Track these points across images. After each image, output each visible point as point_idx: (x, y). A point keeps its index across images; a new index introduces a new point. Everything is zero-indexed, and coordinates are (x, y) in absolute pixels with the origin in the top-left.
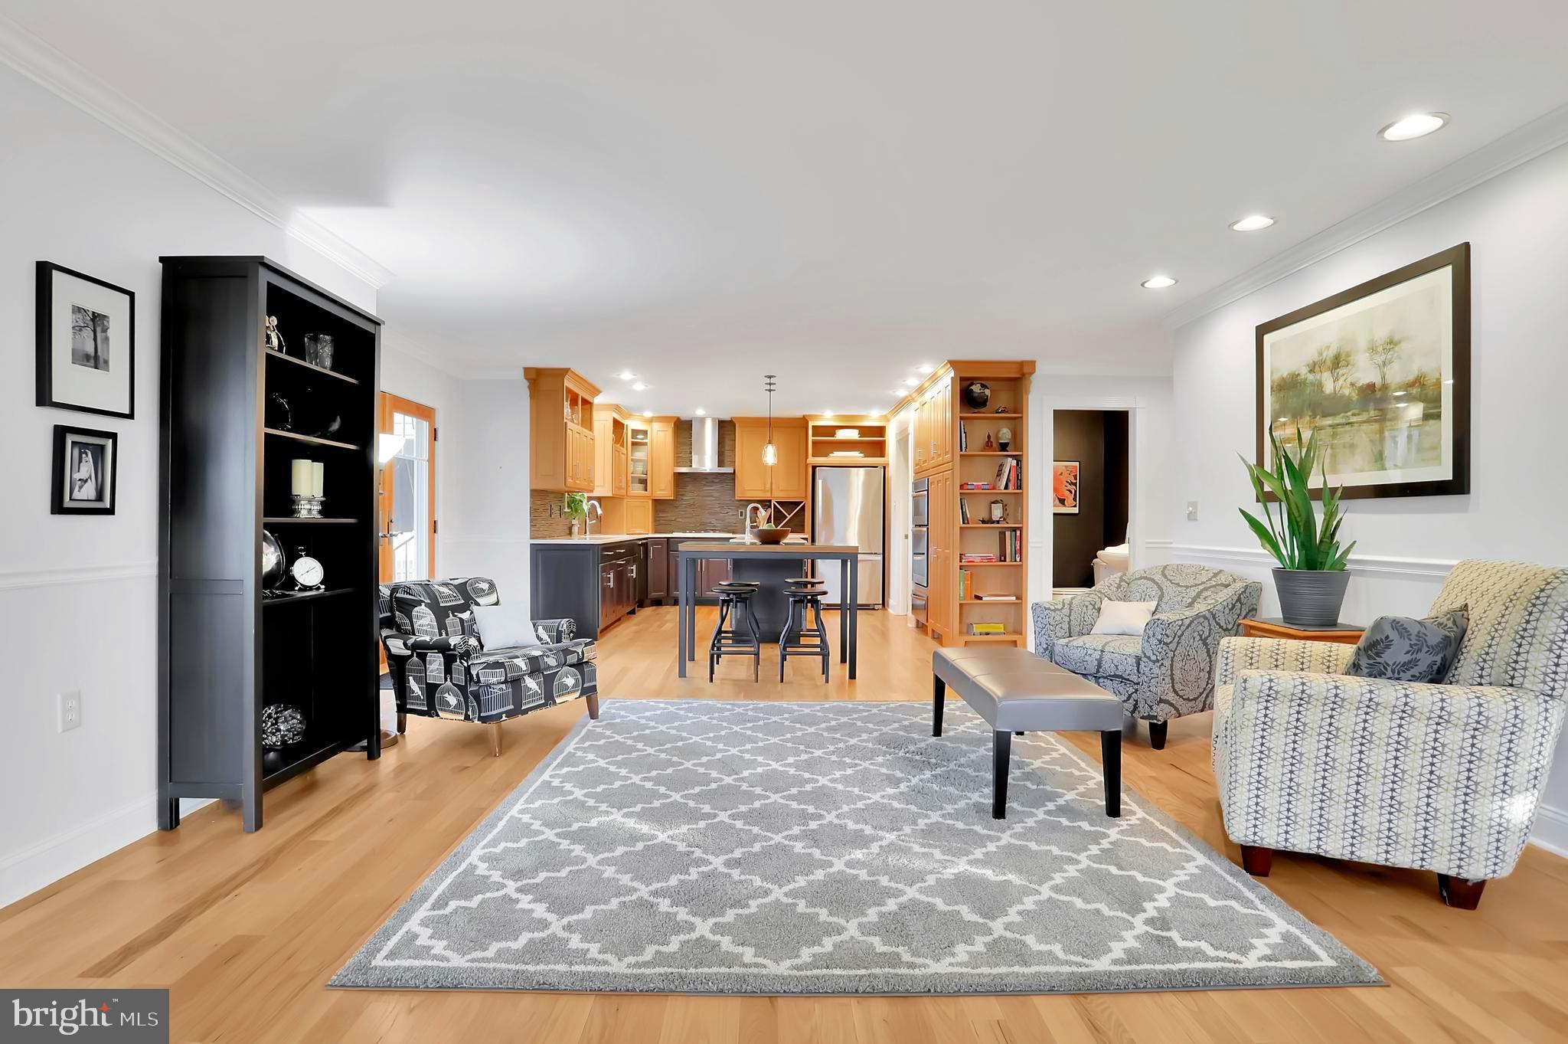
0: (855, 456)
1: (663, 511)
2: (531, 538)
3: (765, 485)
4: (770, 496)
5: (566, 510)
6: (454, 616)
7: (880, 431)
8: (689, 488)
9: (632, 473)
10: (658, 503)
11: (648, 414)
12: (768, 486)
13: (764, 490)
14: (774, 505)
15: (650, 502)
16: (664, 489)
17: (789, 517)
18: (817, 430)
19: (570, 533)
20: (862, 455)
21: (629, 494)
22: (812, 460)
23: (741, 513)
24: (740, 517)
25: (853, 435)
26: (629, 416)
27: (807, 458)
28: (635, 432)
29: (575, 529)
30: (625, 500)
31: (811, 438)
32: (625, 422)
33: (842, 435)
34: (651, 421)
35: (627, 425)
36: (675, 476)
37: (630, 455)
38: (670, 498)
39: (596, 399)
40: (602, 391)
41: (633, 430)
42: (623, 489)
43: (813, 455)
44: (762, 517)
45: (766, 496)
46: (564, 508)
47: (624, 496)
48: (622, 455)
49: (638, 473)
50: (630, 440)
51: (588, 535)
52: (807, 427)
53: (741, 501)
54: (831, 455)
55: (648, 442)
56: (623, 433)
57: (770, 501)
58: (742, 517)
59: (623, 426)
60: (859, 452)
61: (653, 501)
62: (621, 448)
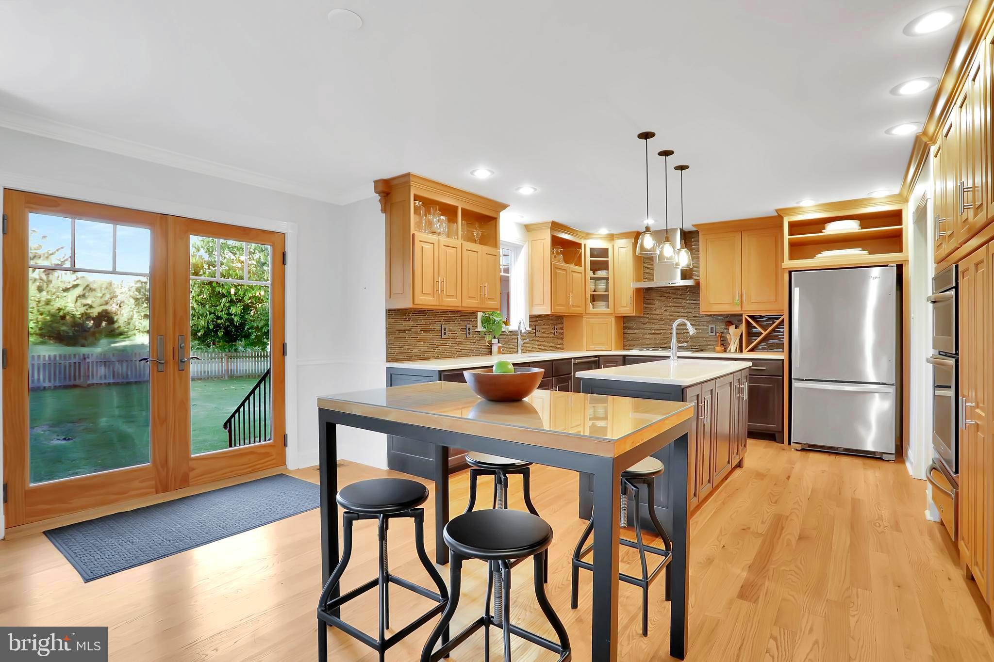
0: (855, 254)
2: (388, 361)
3: (734, 298)
4: (740, 310)
5: (480, 328)
7: (896, 217)
9: (594, 291)
11: (604, 231)
12: (738, 298)
13: (732, 303)
14: (746, 319)
15: (613, 319)
16: (626, 305)
17: (764, 333)
18: (795, 227)
19: (490, 353)
20: (865, 252)
21: (587, 312)
22: (788, 263)
23: (712, 329)
25: (852, 227)
26: (587, 236)
27: (783, 261)
28: (594, 252)
29: (495, 349)
31: (786, 237)
32: (582, 242)
33: (833, 229)
34: (611, 237)
35: (585, 245)
36: (638, 291)
37: (590, 274)
38: (634, 315)
39: (500, 213)
40: (509, 206)
41: (591, 249)
42: (579, 307)
43: (791, 258)
44: (734, 334)
45: (735, 310)
46: (476, 327)
47: (582, 314)
48: (574, 274)
49: (600, 291)
50: (588, 259)
51: (520, 354)
52: (782, 226)
53: (709, 316)
54: (818, 256)
55: (610, 259)
56: (576, 252)
57: (741, 315)
58: (712, 334)
59: (579, 245)
60: (861, 249)
61: (616, 317)
62: (572, 267)
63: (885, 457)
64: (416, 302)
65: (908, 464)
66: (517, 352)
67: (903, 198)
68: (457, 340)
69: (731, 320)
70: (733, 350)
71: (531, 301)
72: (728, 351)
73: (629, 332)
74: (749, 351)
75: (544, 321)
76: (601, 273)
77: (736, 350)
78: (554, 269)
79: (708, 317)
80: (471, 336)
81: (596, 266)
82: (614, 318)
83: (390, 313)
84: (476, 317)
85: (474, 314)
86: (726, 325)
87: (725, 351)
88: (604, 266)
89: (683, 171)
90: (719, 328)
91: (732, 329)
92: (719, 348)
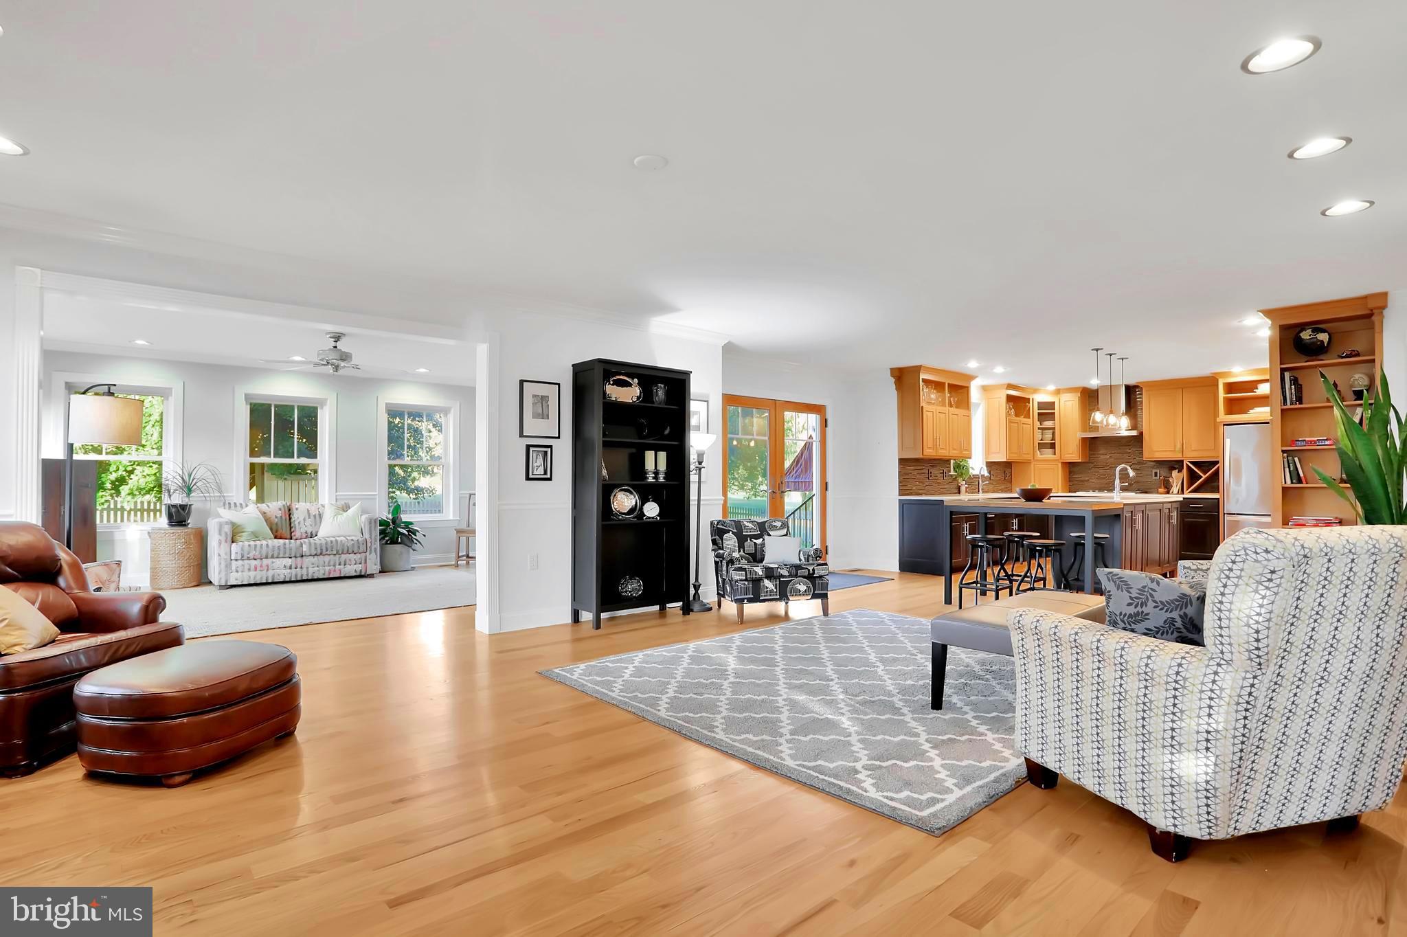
1: (1075, 473)
2: (900, 494)
3: (1175, 447)
4: (1181, 456)
5: (952, 472)
6: (751, 540)
8: (1101, 452)
9: (1041, 440)
10: (1070, 467)
11: (1052, 388)
12: (1179, 446)
13: (1174, 451)
14: (1187, 465)
15: (1060, 465)
16: (1073, 453)
17: (1204, 477)
18: (1231, 387)
19: (959, 492)
21: (1035, 458)
22: (1223, 418)
23: (1156, 473)
24: (1154, 478)
26: (1035, 391)
27: (1216, 414)
28: (1042, 405)
29: (963, 489)
30: (1032, 466)
31: (1222, 394)
32: (1031, 396)
34: (1058, 392)
35: (1033, 399)
36: (1084, 440)
37: (1038, 424)
38: (1080, 461)
39: (971, 383)
40: (977, 377)
41: (1038, 403)
42: (1028, 454)
43: (1230, 411)
44: (1177, 478)
45: (1177, 456)
46: (950, 471)
47: (1031, 460)
48: (1024, 426)
49: (1047, 439)
50: (1036, 411)
51: (980, 494)
52: (1217, 385)
53: (1154, 462)
54: (1251, 411)
55: (1056, 411)
56: (1026, 406)
57: (1183, 461)
58: (1156, 478)
59: (1027, 400)
61: (1064, 464)
62: (1022, 419)
64: (925, 454)
66: (978, 492)
68: (938, 482)
69: (1176, 465)
70: (1175, 492)
71: (988, 449)
72: (1171, 492)
73: (1074, 477)
74: (1189, 492)
75: (998, 467)
76: (1048, 424)
77: (1178, 492)
78: (1009, 422)
79: (1152, 463)
80: (947, 479)
81: (1043, 418)
83: (903, 462)
84: (950, 464)
85: (948, 461)
86: (1170, 470)
87: (1168, 493)
88: (1051, 416)
90: (1163, 472)
91: (1175, 473)
92: (1162, 490)
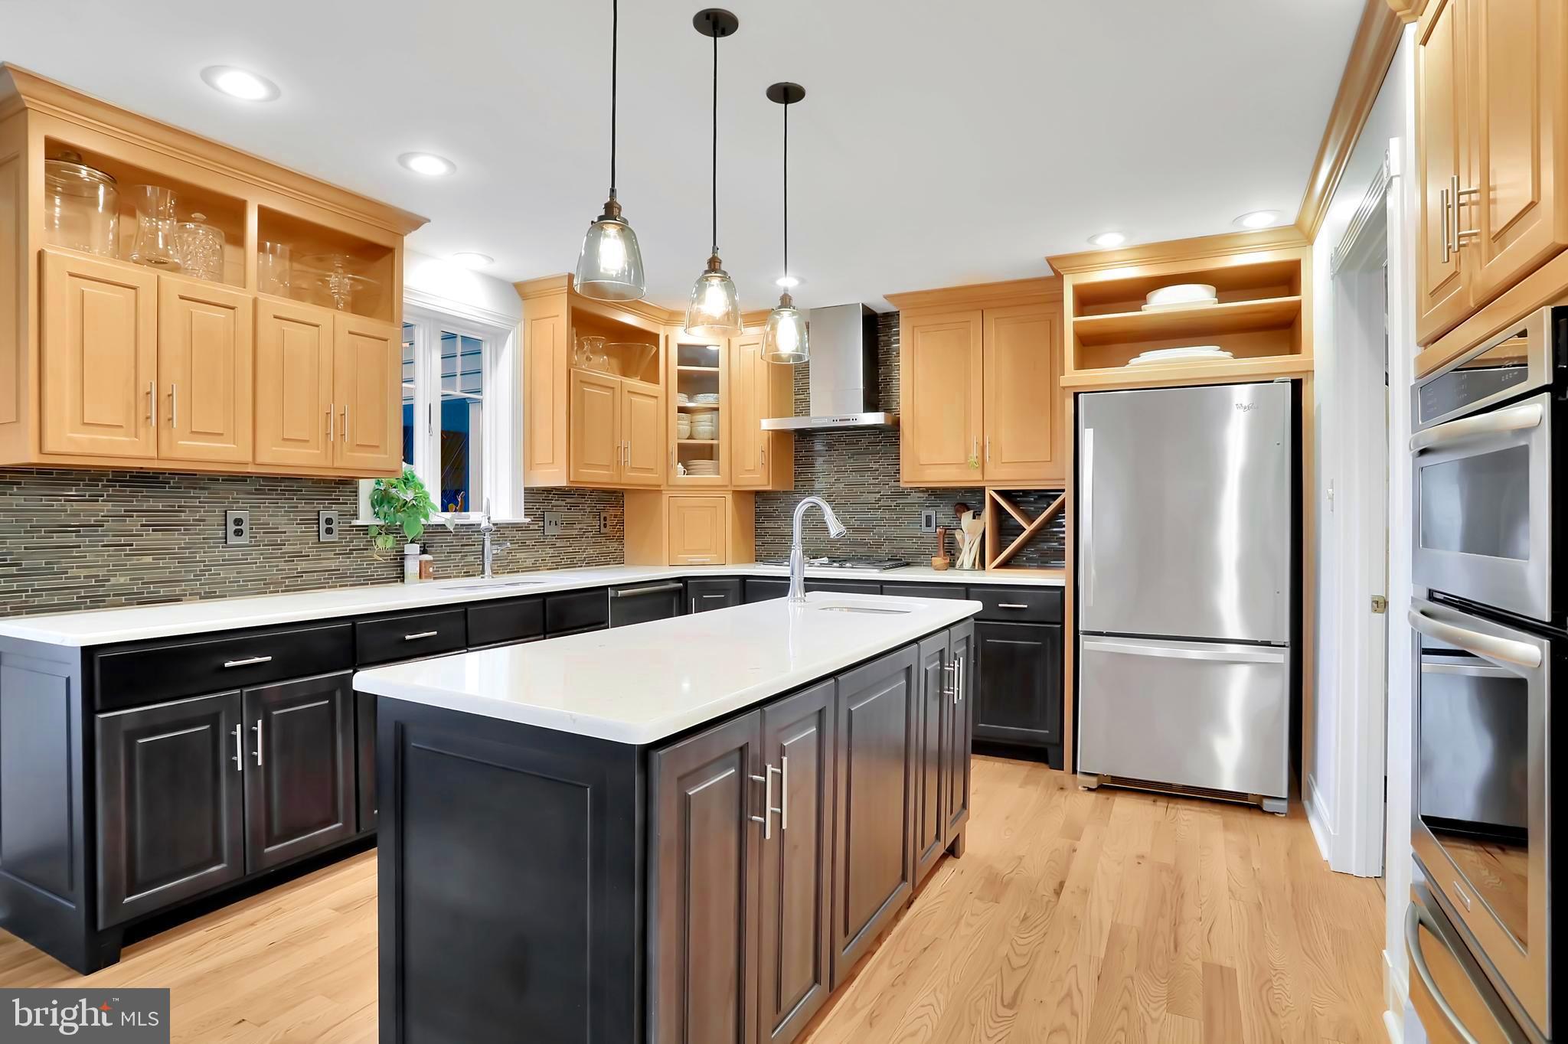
0: (1206, 359)
1: (769, 516)
3: (967, 452)
4: (980, 478)
10: (757, 503)
12: (975, 453)
13: (965, 465)
14: (993, 499)
15: (729, 497)
16: (756, 469)
17: (1029, 529)
18: (1090, 299)
19: (401, 577)
20: (1228, 354)
21: (671, 482)
22: (1073, 376)
23: (928, 519)
24: (924, 529)
25: (1197, 299)
26: (672, 318)
28: (689, 354)
29: (412, 567)
30: (665, 498)
31: (1070, 319)
32: (661, 331)
33: (1166, 302)
34: (727, 323)
35: (667, 337)
36: (779, 436)
37: (679, 400)
38: (769, 488)
39: (405, 238)
40: (429, 221)
41: (681, 347)
42: (649, 471)
43: (1081, 364)
44: (972, 529)
45: (971, 477)
46: (356, 515)
47: (660, 486)
48: (635, 398)
49: (701, 436)
50: (675, 367)
51: (488, 578)
52: (1060, 301)
53: (923, 491)
54: (1133, 361)
55: (722, 370)
56: (643, 350)
57: (982, 490)
58: (928, 529)
59: (654, 338)
60: (1218, 348)
61: (741, 495)
62: (635, 383)
63: (1267, 805)
65: (1313, 821)
66: (483, 572)
67: (1303, 233)
68: (286, 549)
69: (966, 499)
70: (968, 564)
71: (528, 453)
72: (957, 567)
73: (766, 525)
74: (998, 567)
75: (568, 500)
76: (704, 400)
77: (974, 564)
78: (576, 384)
79: (921, 495)
80: (334, 537)
81: (691, 384)
82: (731, 496)
84: (356, 492)
85: (346, 485)
86: (957, 511)
87: (952, 565)
88: (711, 384)
89: (788, 105)
90: (942, 515)
91: (967, 518)
92: (938, 561)
